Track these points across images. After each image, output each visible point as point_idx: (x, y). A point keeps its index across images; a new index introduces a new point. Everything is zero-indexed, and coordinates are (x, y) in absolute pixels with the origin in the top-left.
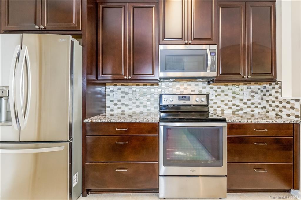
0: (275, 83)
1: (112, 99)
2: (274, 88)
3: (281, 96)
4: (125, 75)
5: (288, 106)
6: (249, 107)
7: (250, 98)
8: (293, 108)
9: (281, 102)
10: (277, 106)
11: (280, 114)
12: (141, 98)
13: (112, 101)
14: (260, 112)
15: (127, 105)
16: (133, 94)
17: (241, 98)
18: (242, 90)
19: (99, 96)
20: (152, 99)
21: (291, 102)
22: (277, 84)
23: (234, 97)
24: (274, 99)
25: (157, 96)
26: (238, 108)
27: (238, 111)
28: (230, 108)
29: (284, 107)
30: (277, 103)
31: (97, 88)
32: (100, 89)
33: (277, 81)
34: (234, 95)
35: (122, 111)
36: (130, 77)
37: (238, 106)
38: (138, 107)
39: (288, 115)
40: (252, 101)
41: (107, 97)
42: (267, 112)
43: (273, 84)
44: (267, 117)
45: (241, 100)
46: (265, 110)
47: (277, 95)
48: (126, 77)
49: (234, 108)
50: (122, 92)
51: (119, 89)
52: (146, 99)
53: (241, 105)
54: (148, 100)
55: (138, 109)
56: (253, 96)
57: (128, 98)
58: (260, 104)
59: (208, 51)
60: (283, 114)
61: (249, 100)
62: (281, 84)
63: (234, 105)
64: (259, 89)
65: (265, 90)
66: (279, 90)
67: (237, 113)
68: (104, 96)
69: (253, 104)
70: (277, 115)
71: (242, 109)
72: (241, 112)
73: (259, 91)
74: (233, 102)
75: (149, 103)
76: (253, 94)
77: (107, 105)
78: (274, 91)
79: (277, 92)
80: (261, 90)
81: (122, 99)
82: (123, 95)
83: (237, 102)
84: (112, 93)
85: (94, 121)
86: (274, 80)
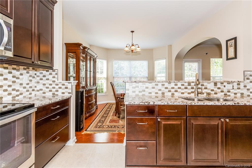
0: (52, 70)
2: (51, 74)
3: (58, 80)
5: (64, 87)
6: (28, 91)
7: (29, 82)
8: (66, 88)
9: (57, 85)
10: (54, 88)
11: (56, 93)
14: (36, 94)
17: (21, 82)
18: (21, 74)
21: (65, 84)
22: (54, 71)
23: (14, 82)
24: (51, 82)
26: (18, 93)
27: (18, 96)
28: (10, 94)
29: (60, 88)
30: (54, 85)
33: (54, 69)
34: (14, 79)
37: (18, 91)
39: (63, 93)
40: (30, 85)
42: (44, 93)
43: (51, 71)
44: (44, 97)
45: (21, 84)
46: (41, 92)
47: (54, 79)
49: (14, 93)
53: (21, 89)
56: (31, 81)
58: (36, 87)
59: (2, 22)
60: (59, 93)
61: (28, 84)
62: (58, 71)
63: (14, 90)
64: (36, 74)
65: (41, 75)
66: (56, 76)
67: (17, 98)
69: (31, 87)
70: (54, 94)
71: (21, 94)
72: (21, 97)
73: (35, 76)
74: (13, 87)
76: (31, 78)
78: (51, 76)
79: (54, 77)
80: (37, 75)
83: (17, 87)
86: (51, 68)
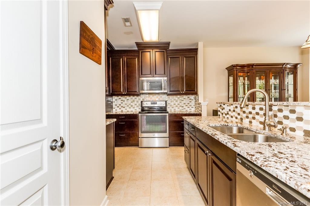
1: (116, 104)
4: (123, 92)
7: (189, 102)
12: (131, 103)
13: (116, 105)
15: (124, 107)
16: (127, 101)
17: (184, 102)
19: (110, 102)
20: (138, 104)
25: (140, 102)
31: (108, 98)
32: (110, 99)
34: (181, 101)
35: (122, 110)
36: (125, 93)
38: (130, 108)
40: (190, 104)
41: (113, 103)
45: (185, 104)
48: (123, 93)
50: (122, 100)
51: (120, 99)
52: (134, 104)
53: (185, 106)
54: (136, 105)
55: (130, 109)
57: (124, 104)
59: (163, 80)
61: (188, 104)
68: (112, 102)
69: (190, 106)
75: (136, 106)
76: (191, 100)
77: (113, 107)
81: (122, 104)
82: (122, 102)
83: (182, 105)
84: (116, 101)
85: (110, 114)
